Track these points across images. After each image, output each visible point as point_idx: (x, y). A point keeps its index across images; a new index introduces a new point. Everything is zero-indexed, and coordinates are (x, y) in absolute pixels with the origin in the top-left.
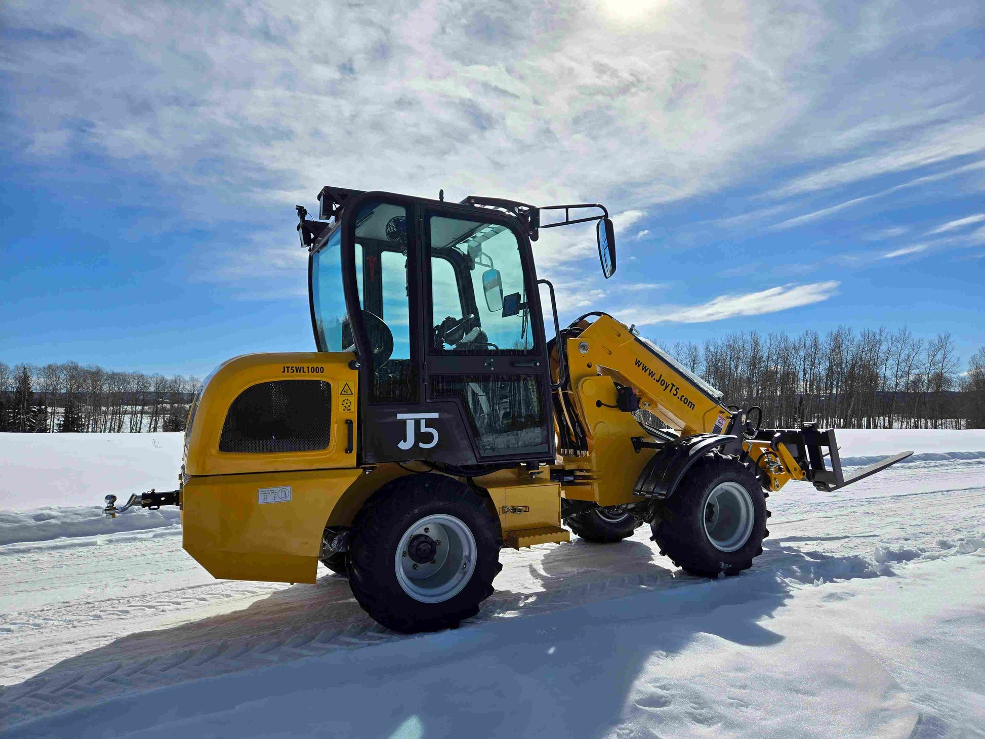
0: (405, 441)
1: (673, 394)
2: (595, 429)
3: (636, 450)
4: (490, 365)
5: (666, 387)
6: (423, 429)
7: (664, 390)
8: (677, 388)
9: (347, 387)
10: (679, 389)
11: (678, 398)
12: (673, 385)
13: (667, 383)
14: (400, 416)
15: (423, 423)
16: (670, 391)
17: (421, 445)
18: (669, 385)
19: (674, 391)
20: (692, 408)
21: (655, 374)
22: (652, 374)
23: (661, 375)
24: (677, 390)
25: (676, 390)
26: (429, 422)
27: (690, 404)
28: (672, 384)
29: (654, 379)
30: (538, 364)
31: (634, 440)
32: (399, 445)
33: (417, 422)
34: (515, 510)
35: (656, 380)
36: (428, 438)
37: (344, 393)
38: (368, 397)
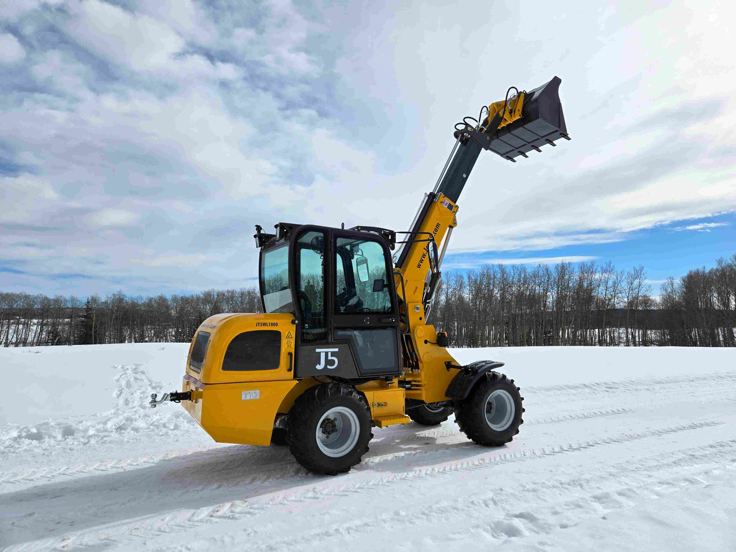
0: (320, 365)
2: (423, 357)
3: (447, 369)
4: (367, 321)
6: (330, 358)
9: (289, 334)
14: (318, 350)
15: (330, 354)
17: (329, 367)
26: (333, 354)
30: (394, 320)
31: (447, 363)
32: (316, 367)
33: (327, 353)
34: (379, 405)
36: (332, 363)
37: (288, 337)
38: (302, 339)
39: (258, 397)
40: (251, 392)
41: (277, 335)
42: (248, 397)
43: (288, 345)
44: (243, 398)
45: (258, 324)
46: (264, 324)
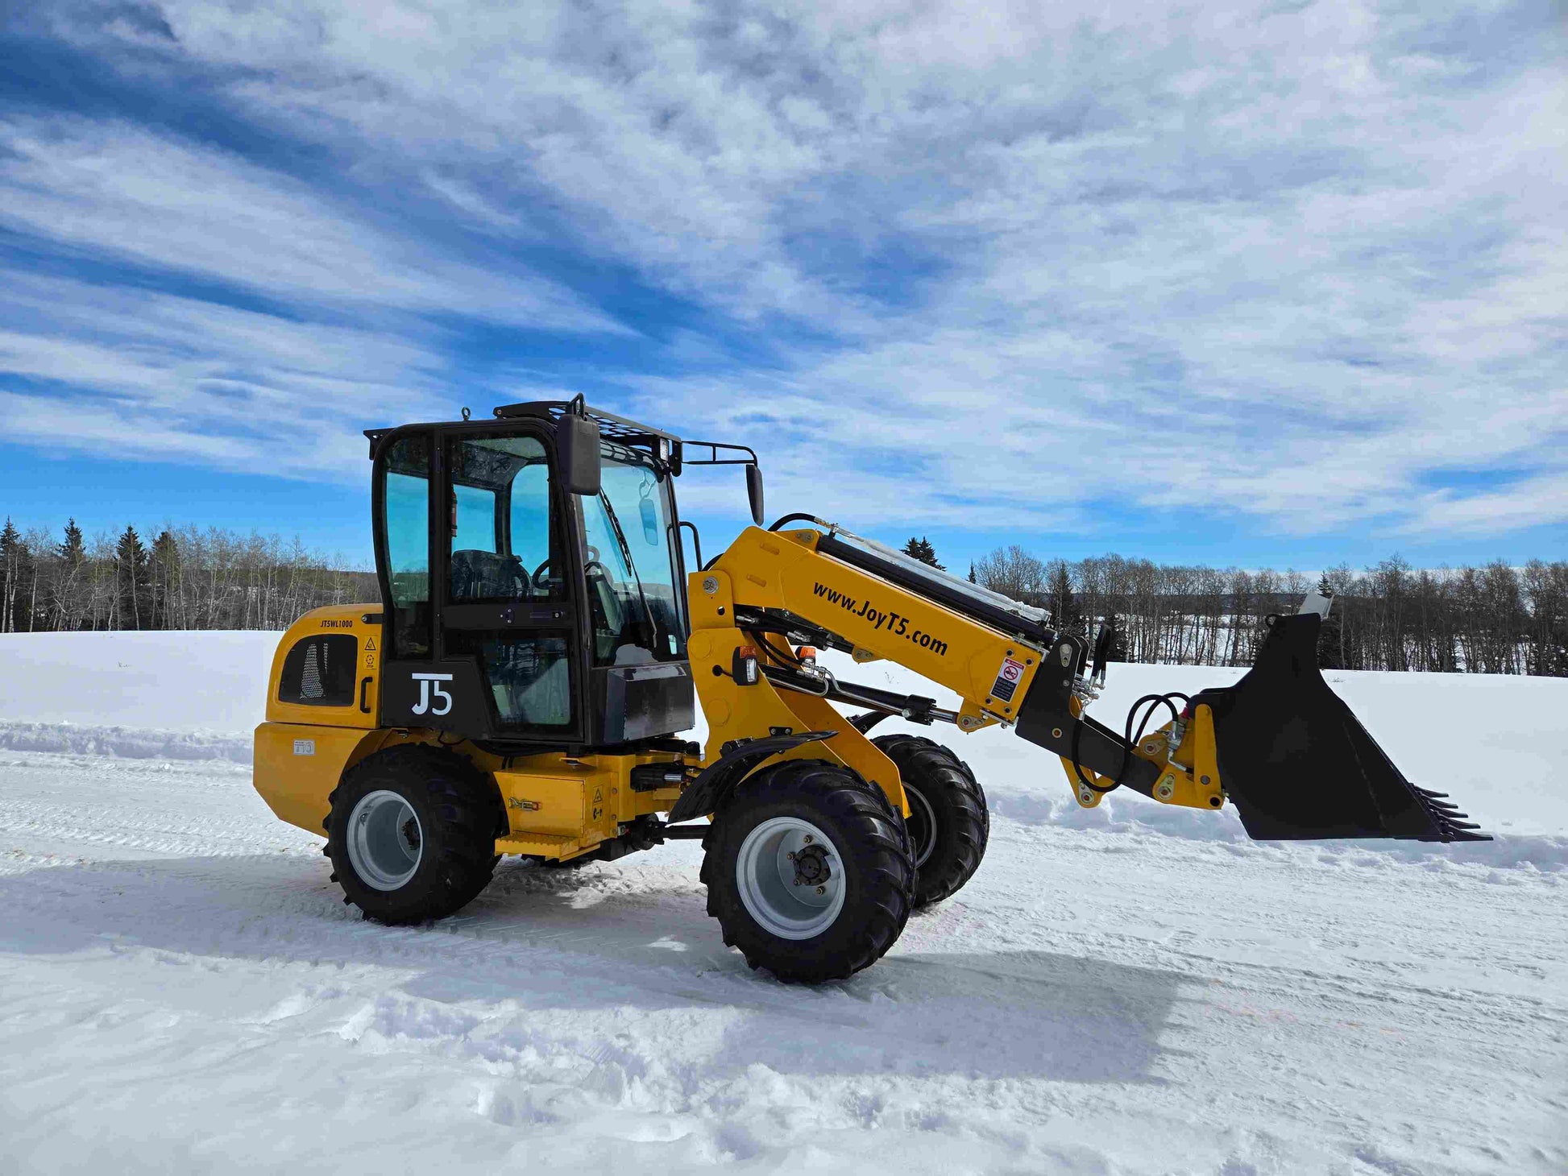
0: (419, 705)
1: (897, 632)
4: (507, 616)
5: (880, 623)
6: (437, 693)
7: (876, 627)
8: (904, 620)
9: (371, 642)
10: (907, 621)
11: (908, 637)
12: (894, 616)
13: (880, 614)
14: (415, 676)
15: (437, 684)
16: (889, 628)
17: (435, 711)
18: (885, 617)
19: (896, 625)
20: (940, 651)
21: (854, 602)
22: (848, 604)
23: (867, 603)
24: (904, 623)
25: (901, 624)
26: (444, 685)
27: (936, 645)
28: (892, 614)
29: (854, 611)
30: (557, 615)
32: (413, 709)
33: (431, 683)
34: (524, 805)
35: (859, 614)
37: (368, 648)
38: (390, 653)
39: (312, 753)
40: (305, 742)
41: (351, 642)
42: (301, 752)
43: (368, 663)
44: (295, 752)
45: (325, 623)
46: (333, 624)
